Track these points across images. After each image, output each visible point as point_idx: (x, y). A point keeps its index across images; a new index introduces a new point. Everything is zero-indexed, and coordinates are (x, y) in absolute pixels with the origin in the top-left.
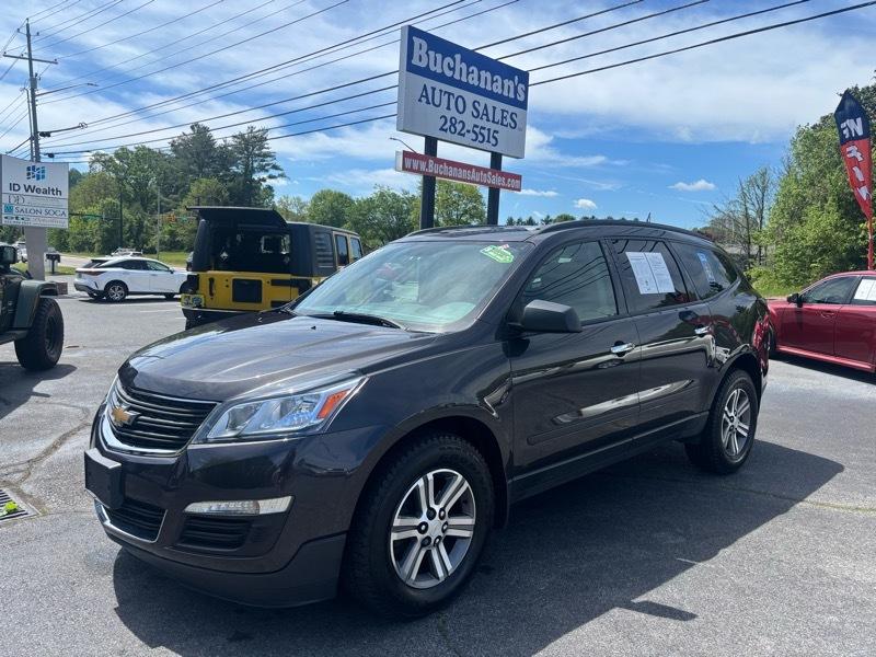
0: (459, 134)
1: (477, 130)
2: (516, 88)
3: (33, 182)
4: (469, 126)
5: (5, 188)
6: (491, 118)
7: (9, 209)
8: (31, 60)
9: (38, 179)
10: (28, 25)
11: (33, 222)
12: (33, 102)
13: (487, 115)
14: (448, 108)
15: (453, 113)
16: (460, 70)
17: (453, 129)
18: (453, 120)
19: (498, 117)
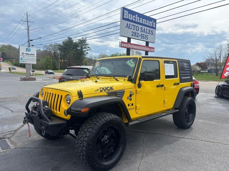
0: (137, 36)
1: (142, 35)
2: (153, 24)
4: (140, 34)
7: (22, 59)
8: (28, 22)
9: (29, 51)
10: (27, 13)
11: (27, 62)
13: (145, 31)
14: (134, 29)
15: (135, 31)
16: (137, 19)
17: (135, 35)
18: (135, 33)
19: (148, 32)
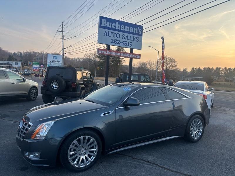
0: (118, 44)
1: (124, 42)
3: (54, 60)
4: (121, 41)
5: (48, 61)
6: (129, 39)
8: (63, 32)
10: (62, 24)
12: (63, 41)
13: (128, 38)
14: (114, 37)
16: (118, 26)
17: (115, 42)
18: (116, 40)
19: (132, 38)
